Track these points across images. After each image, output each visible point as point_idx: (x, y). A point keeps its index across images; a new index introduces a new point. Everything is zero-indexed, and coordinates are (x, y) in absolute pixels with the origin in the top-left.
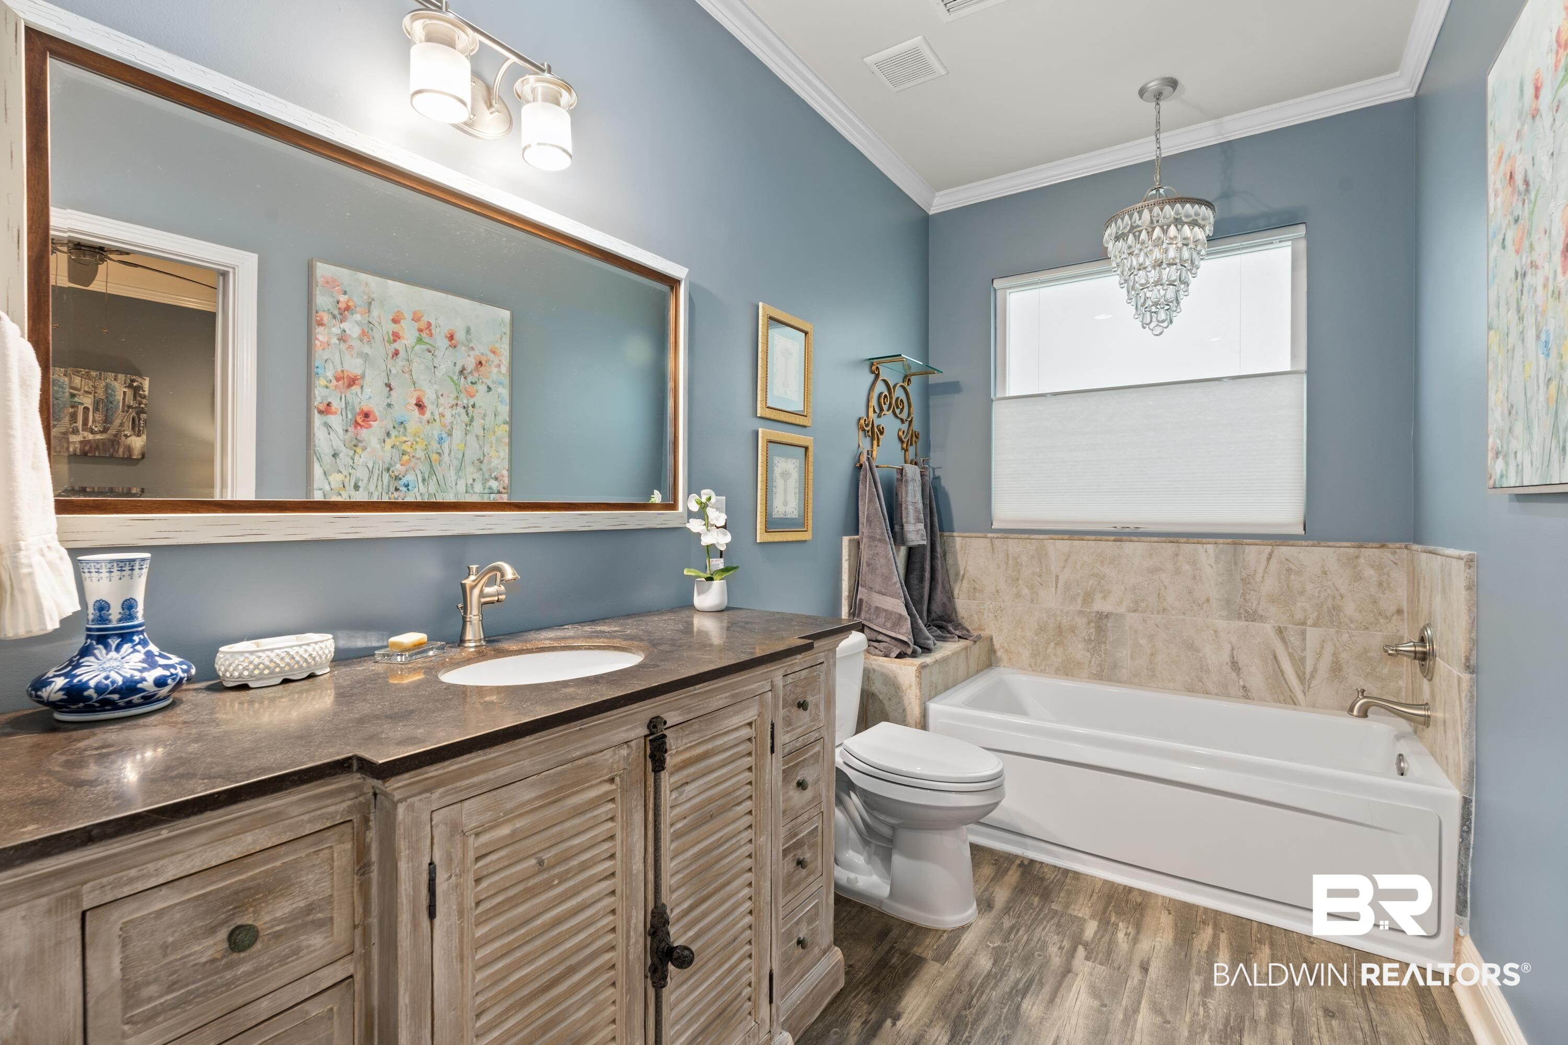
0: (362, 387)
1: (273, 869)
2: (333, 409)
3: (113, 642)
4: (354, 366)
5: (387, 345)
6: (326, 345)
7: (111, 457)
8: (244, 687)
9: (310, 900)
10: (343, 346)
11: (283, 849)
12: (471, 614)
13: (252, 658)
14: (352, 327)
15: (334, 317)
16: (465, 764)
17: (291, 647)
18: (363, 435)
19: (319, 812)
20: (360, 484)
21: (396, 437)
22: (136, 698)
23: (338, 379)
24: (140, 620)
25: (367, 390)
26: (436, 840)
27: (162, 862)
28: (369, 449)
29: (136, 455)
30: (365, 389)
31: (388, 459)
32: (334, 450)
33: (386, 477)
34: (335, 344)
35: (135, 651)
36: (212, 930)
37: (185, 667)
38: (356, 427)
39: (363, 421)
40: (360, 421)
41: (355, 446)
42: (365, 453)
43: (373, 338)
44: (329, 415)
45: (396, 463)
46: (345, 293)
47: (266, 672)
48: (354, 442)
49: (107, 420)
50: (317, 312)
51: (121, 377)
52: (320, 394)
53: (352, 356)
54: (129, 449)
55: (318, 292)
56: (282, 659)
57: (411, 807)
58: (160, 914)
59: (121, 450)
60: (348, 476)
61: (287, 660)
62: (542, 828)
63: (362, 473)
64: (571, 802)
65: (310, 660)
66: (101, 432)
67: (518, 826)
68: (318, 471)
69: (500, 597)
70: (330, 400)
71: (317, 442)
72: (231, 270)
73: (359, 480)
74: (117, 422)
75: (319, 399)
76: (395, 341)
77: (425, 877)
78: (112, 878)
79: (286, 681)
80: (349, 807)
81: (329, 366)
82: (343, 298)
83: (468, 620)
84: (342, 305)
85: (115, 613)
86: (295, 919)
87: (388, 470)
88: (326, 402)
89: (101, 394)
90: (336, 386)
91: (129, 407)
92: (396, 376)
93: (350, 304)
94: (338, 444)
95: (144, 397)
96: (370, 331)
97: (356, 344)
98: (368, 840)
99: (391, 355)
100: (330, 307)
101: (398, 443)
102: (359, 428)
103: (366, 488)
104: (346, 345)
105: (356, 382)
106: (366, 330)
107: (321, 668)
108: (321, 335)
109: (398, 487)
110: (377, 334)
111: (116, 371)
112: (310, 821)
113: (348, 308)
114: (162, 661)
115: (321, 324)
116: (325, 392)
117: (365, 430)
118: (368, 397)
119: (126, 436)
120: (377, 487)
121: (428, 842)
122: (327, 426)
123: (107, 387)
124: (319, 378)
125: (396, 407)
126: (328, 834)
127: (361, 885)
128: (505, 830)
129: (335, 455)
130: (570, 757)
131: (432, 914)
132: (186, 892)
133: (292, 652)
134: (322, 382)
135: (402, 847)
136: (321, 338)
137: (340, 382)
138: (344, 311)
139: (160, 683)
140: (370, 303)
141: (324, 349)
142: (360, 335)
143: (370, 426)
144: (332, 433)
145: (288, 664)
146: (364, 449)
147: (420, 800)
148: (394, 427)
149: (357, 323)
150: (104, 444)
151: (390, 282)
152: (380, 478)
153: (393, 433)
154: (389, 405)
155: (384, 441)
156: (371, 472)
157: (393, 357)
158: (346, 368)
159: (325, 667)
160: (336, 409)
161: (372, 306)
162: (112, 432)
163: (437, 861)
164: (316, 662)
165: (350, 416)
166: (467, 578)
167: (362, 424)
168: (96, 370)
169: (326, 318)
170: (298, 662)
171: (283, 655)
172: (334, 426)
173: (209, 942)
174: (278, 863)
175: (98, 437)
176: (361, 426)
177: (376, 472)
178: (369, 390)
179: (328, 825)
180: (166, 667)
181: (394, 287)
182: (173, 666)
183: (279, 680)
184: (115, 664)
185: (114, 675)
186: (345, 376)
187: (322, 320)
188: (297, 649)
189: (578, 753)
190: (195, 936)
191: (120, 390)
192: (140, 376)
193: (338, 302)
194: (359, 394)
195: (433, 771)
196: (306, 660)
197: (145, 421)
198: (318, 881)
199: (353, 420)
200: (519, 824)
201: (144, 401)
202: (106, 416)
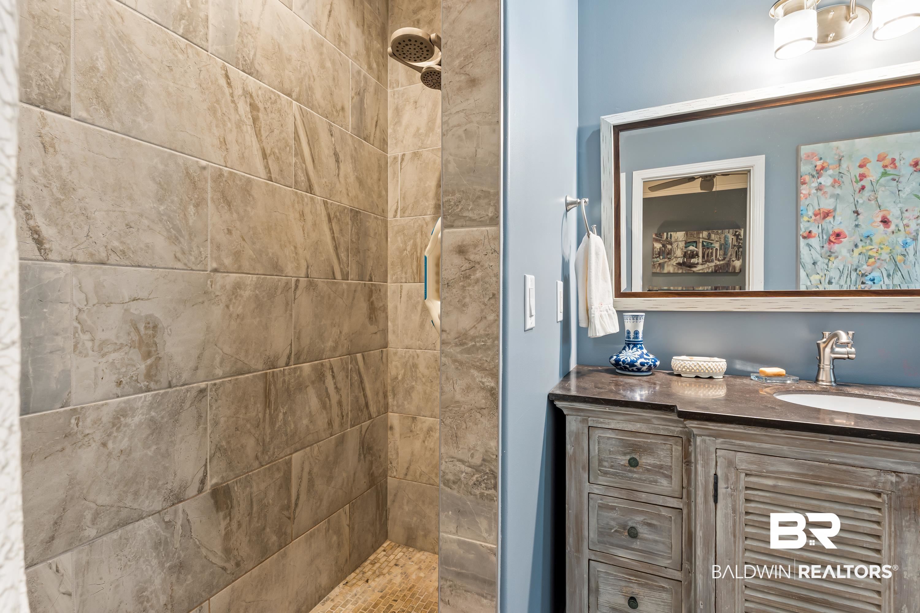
0: (834, 217)
1: (647, 442)
2: (813, 234)
3: (631, 346)
4: (827, 204)
5: (855, 184)
6: (808, 195)
7: (727, 272)
8: (679, 375)
9: (662, 463)
10: (820, 193)
11: (651, 436)
12: (823, 363)
13: (682, 363)
14: (826, 180)
15: (813, 176)
16: (732, 430)
17: (700, 361)
18: (835, 248)
19: (667, 427)
20: (833, 281)
21: (862, 247)
22: (634, 368)
23: (816, 215)
24: (640, 339)
25: (838, 219)
26: (718, 464)
27: (610, 421)
28: (840, 257)
29: (737, 270)
30: (836, 218)
31: (855, 262)
32: (814, 260)
33: (854, 275)
34: (814, 193)
35: (637, 351)
36: (625, 454)
37: (653, 360)
38: (829, 244)
39: (835, 239)
40: (832, 239)
41: (829, 256)
42: (837, 260)
43: (843, 182)
44: (810, 239)
45: (862, 265)
46: (821, 159)
47: (688, 370)
48: (829, 254)
49: (725, 254)
50: (801, 177)
51: (731, 231)
52: (804, 227)
53: (826, 198)
54: (734, 267)
55: (802, 164)
56: (695, 366)
57: (704, 441)
58: (609, 438)
59: (731, 268)
60: (824, 276)
61: (697, 367)
62: (800, 495)
63: (834, 274)
64: (830, 491)
65: (709, 369)
66: (722, 260)
67: (780, 484)
68: (803, 274)
69: (850, 356)
70: (810, 229)
71: (802, 256)
72: (751, 168)
73: (832, 278)
74: (729, 254)
75: (803, 230)
76: (861, 180)
77: (712, 480)
78: (596, 419)
79: (697, 377)
80: (681, 431)
81: (810, 208)
82: (819, 163)
83: (821, 367)
84: (819, 168)
85: (632, 335)
86: (655, 468)
87: (856, 270)
88: (808, 231)
89: (723, 241)
90: (815, 220)
91: (735, 246)
92: (862, 204)
93: (825, 165)
94: (817, 256)
95: (741, 239)
96: (840, 178)
97: (830, 190)
98: (690, 450)
99: (858, 190)
100: (810, 171)
101: (864, 251)
102: (832, 244)
103: (838, 283)
104: (822, 192)
105: (830, 214)
106: (837, 179)
107: (717, 375)
108: (804, 190)
109: (864, 281)
110: (846, 180)
111: (729, 229)
112: (663, 429)
113: (823, 168)
114: (645, 356)
115: (804, 183)
116: (807, 225)
117: (836, 245)
118: (839, 222)
119: (733, 261)
120: (846, 282)
121: (714, 463)
122: (809, 245)
123: (725, 237)
124: (803, 217)
125: (863, 226)
126: (671, 438)
127: (686, 470)
128: (770, 482)
129: (814, 264)
130: (827, 459)
131: (716, 501)
132: (617, 435)
133: (700, 364)
134: (806, 219)
135: (699, 458)
136: (803, 192)
137: (818, 217)
138: (819, 172)
139: (642, 364)
140: (841, 160)
141: (806, 198)
142: (832, 184)
143: (841, 242)
144: (812, 250)
145: (698, 369)
146: (836, 257)
147: (709, 440)
148: (861, 240)
149: (830, 176)
150: (724, 266)
151: (857, 141)
152: (849, 276)
153: (860, 244)
154: (857, 226)
155: (853, 251)
156: (842, 273)
157: (860, 191)
158: (822, 206)
159: (721, 375)
160: (816, 234)
161: (842, 161)
162: (727, 259)
163: (719, 474)
164: (713, 371)
165: (825, 237)
166: (822, 340)
167: (834, 241)
168: (720, 229)
169: (807, 178)
170: (703, 369)
171: (696, 364)
172: (813, 245)
173: (624, 458)
174: (649, 441)
175: (721, 262)
176: (834, 243)
177: (846, 272)
178: (840, 218)
179: (671, 434)
180: (646, 359)
181: (859, 142)
182: (649, 359)
183: (694, 376)
184: (630, 354)
185: (628, 358)
186: (821, 212)
187: (804, 180)
188: (703, 363)
189: (835, 460)
190: (618, 452)
191: (731, 237)
192: (740, 228)
193: (816, 167)
194: (832, 221)
195: (711, 426)
196: (707, 369)
197: (741, 252)
198: (665, 457)
199: (828, 239)
200: (780, 483)
201: (741, 242)
202: (725, 252)
